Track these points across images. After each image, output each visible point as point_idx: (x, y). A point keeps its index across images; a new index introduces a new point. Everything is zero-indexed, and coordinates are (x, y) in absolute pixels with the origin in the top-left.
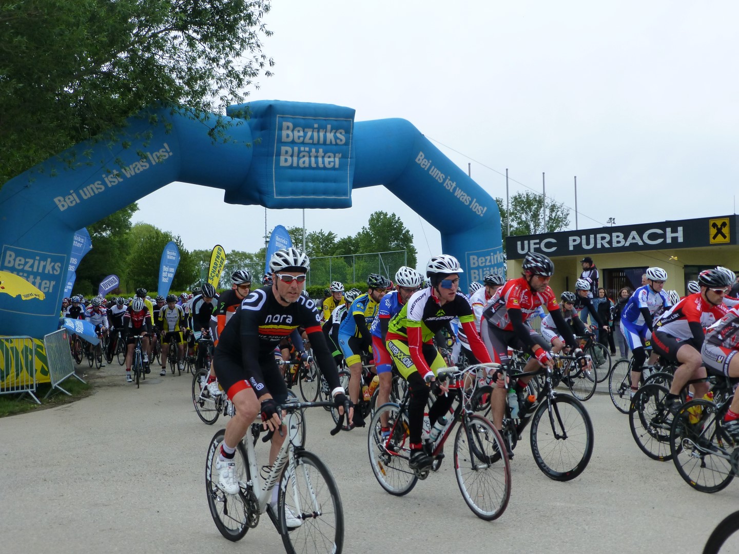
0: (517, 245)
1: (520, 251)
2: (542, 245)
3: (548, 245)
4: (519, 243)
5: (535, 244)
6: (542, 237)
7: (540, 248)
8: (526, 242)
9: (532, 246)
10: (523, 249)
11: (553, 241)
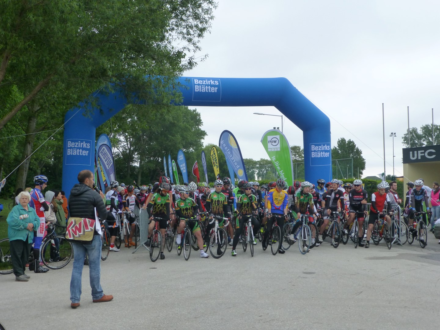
0: (410, 154)
1: (412, 158)
2: (426, 154)
3: (430, 154)
4: (411, 153)
5: (421, 153)
6: (426, 149)
7: (424, 156)
8: (416, 152)
9: (420, 155)
10: (413, 156)
11: (433, 151)
